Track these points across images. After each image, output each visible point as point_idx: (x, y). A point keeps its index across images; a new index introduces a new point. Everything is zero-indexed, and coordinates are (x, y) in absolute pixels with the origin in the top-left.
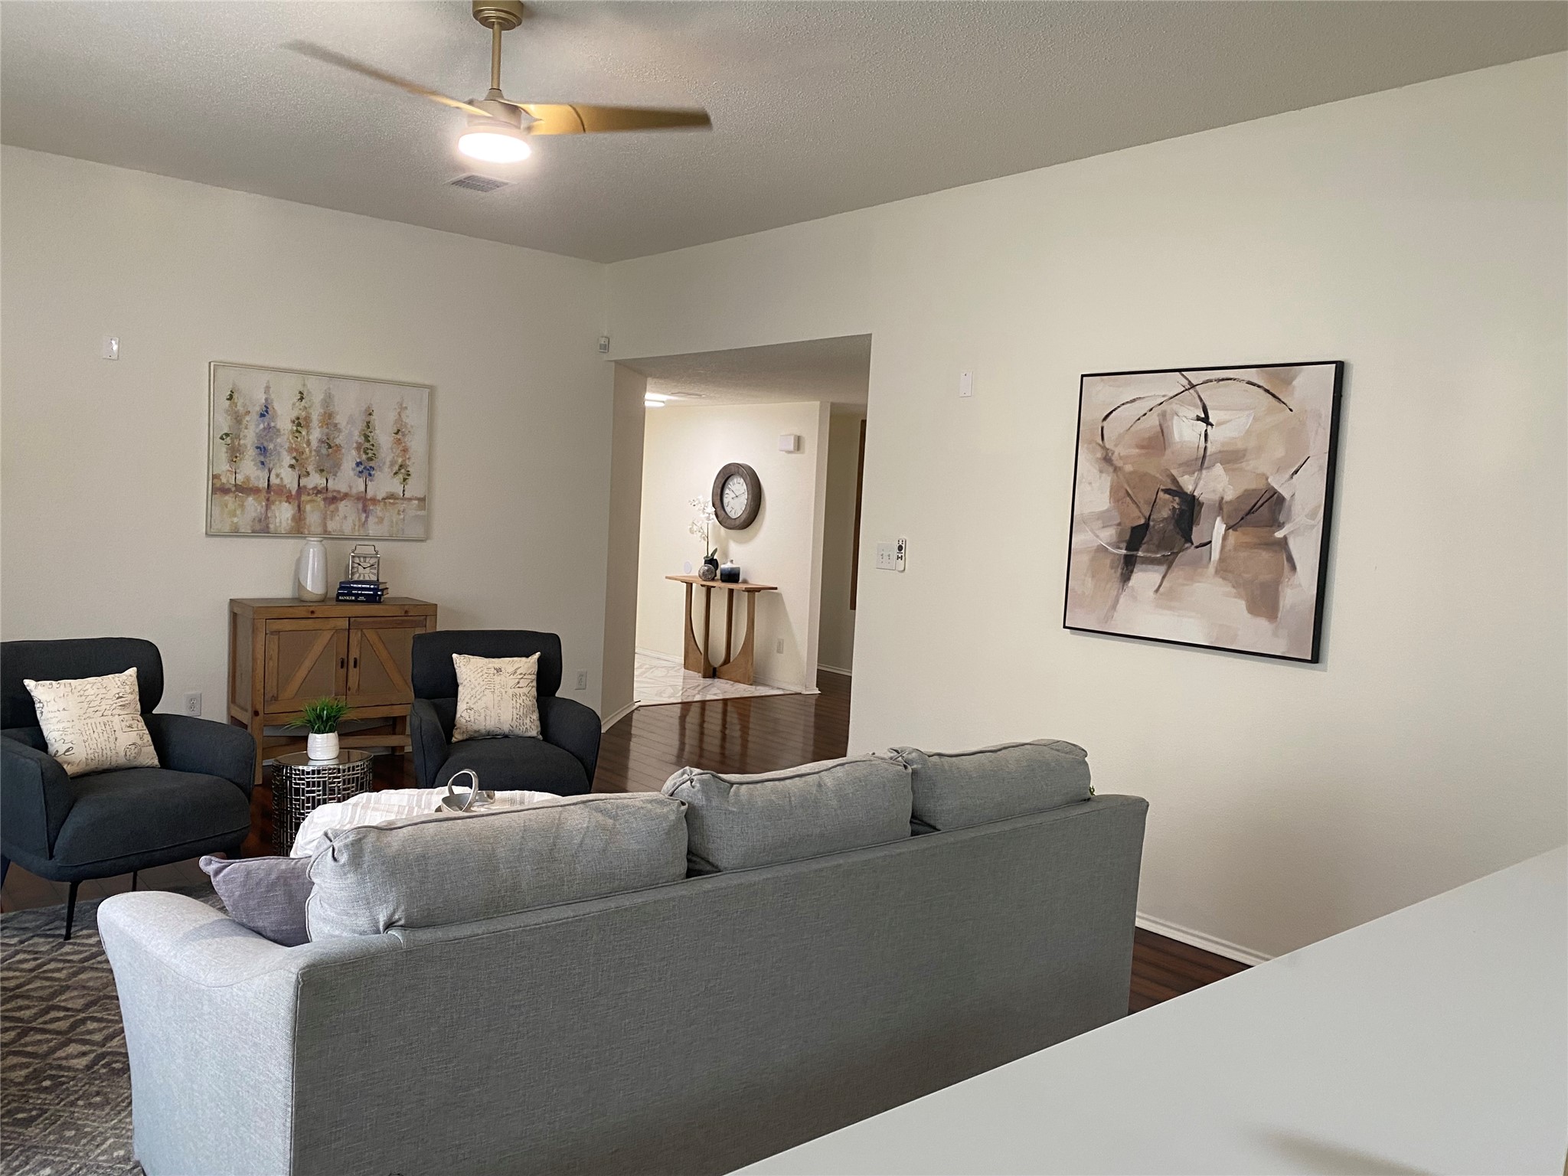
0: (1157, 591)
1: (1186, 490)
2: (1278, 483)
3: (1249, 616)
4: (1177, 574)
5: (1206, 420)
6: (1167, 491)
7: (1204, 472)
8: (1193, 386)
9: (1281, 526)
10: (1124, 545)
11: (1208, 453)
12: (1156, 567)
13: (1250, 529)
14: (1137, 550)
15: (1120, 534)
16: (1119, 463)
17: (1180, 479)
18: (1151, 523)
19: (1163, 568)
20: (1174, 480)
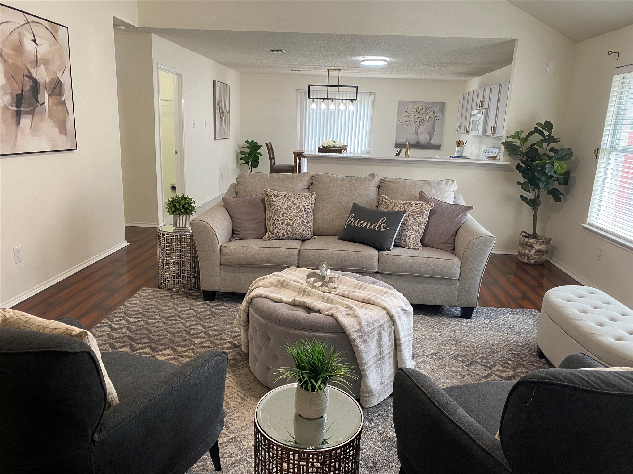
0: (31, 128)
1: (33, 76)
2: (59, 75)
3: (60, 135)
4: (36, 118)
5: (35, 41)
6: (27, 76)
7: (38, 67)
8: (28, 22)
9: (63, 95)
10: (15, 105)
11: (38, 59)
12: (29, 116)
13: (55, 97)
14: (21, 107)
15: (12, 98)
16: (6, 58)
17: (30, 70)
18: (24, 93)
19: (31, 116)
20: (29, 72)
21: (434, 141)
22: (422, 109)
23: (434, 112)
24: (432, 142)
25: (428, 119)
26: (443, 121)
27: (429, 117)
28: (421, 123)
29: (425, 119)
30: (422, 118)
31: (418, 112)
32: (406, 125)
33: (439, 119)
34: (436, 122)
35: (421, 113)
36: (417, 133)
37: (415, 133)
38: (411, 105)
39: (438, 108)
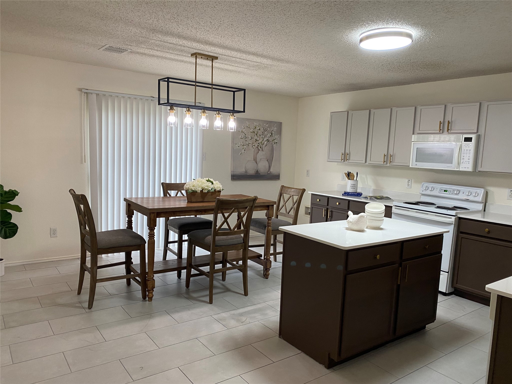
21: (273, 170)
22: (259, 129)
23: (272, 134)
24: (271, 171)
25: (266, 142)
26: (280, 145)
27: (267, 140)
28: (259, 147)
29: (263, 143)
30: (260, 141)
31: (256, 133)
32: (244, 150)
33: (276, 143)
34: (275, 146)
35: (258, 135)
36: (255, 160)
37: (254, 160)
38: (248, 123)
39: (276, 128)
